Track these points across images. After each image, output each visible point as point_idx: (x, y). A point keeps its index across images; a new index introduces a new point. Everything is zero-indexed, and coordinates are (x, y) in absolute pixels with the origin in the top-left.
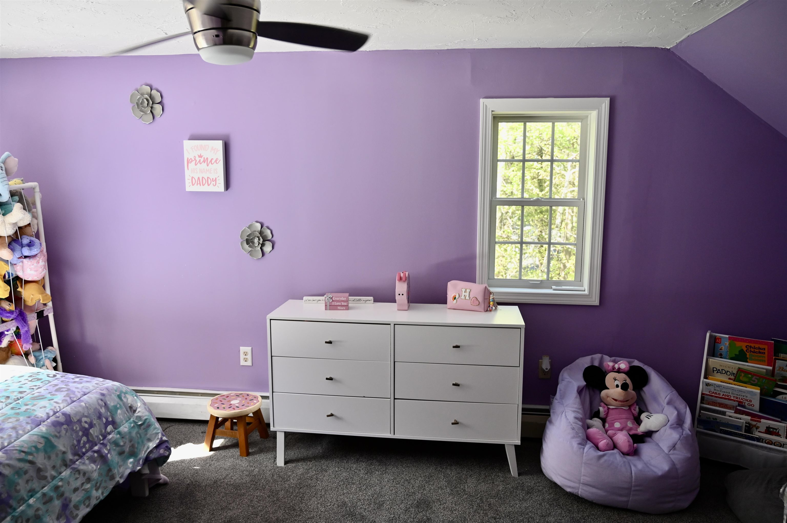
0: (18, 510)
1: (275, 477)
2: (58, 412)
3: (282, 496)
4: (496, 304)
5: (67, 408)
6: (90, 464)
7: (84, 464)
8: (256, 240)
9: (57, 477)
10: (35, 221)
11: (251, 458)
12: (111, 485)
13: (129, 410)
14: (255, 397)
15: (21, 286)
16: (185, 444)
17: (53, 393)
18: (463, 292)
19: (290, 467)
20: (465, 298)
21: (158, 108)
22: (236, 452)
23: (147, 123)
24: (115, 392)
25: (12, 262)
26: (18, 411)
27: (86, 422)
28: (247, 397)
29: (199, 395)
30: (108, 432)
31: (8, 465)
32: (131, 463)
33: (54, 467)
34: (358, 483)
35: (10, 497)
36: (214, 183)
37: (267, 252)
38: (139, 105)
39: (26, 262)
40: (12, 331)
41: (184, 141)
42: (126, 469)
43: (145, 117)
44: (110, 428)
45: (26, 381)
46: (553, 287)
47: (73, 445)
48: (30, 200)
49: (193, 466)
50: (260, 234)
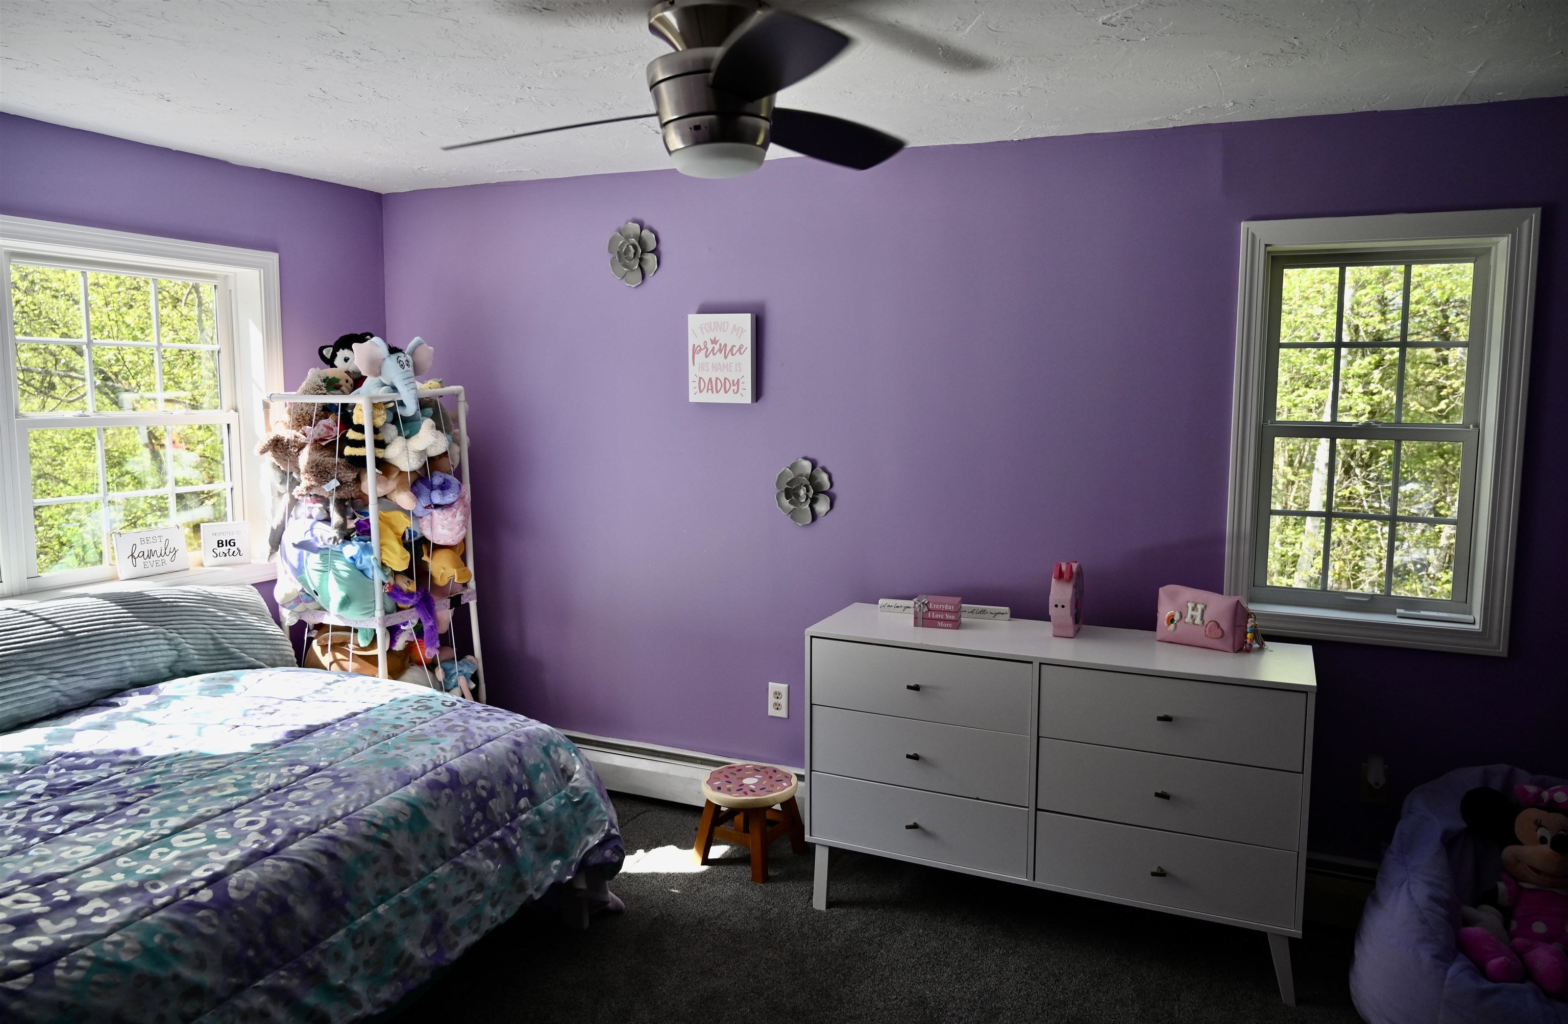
0: (359, 921)
1: (805, 929)
2: (440, 765)
3: (811, 967)
4: (1261, 638)
5: (457, 760)
6: (484, 859)
7: (474, 858)
8: (802, 492)
9: (427, 875)
10: (456, 449)
11: (769, 887)
12: (519, 900)
13: (560, 775)
14: (787, 777)
15: (428, 555)
16: (663, 846)
17: (442, 733)
18: (1190, 609)
19: (835, 913)
20: (1194, 621)
21: (651, 259)
22: (745, 872)
23: (633, 286)
24: (539, 741)
25: (415, 512)
26: (383, 757)
27: (483, 788)
28: (773, 774)
29: (698, 761)
30: (520, 808)
31: (349, 844)
32: (555, 867)
33: (423, 857)
34: (956, 964)
35: (346, 897)
36: (735, 388)
37: (820, 514)
38: (622, 256)
39: (437, 515)
40: (409, 627)
41: (689, 316)
42: (547, 876)
43: (630, 276)
44: (523, 802)
45: (410, 709)
46: (1398, 611)
47: (459, 823)
48: (450, 414)
49: (671, 888)
50: (809, 480)
